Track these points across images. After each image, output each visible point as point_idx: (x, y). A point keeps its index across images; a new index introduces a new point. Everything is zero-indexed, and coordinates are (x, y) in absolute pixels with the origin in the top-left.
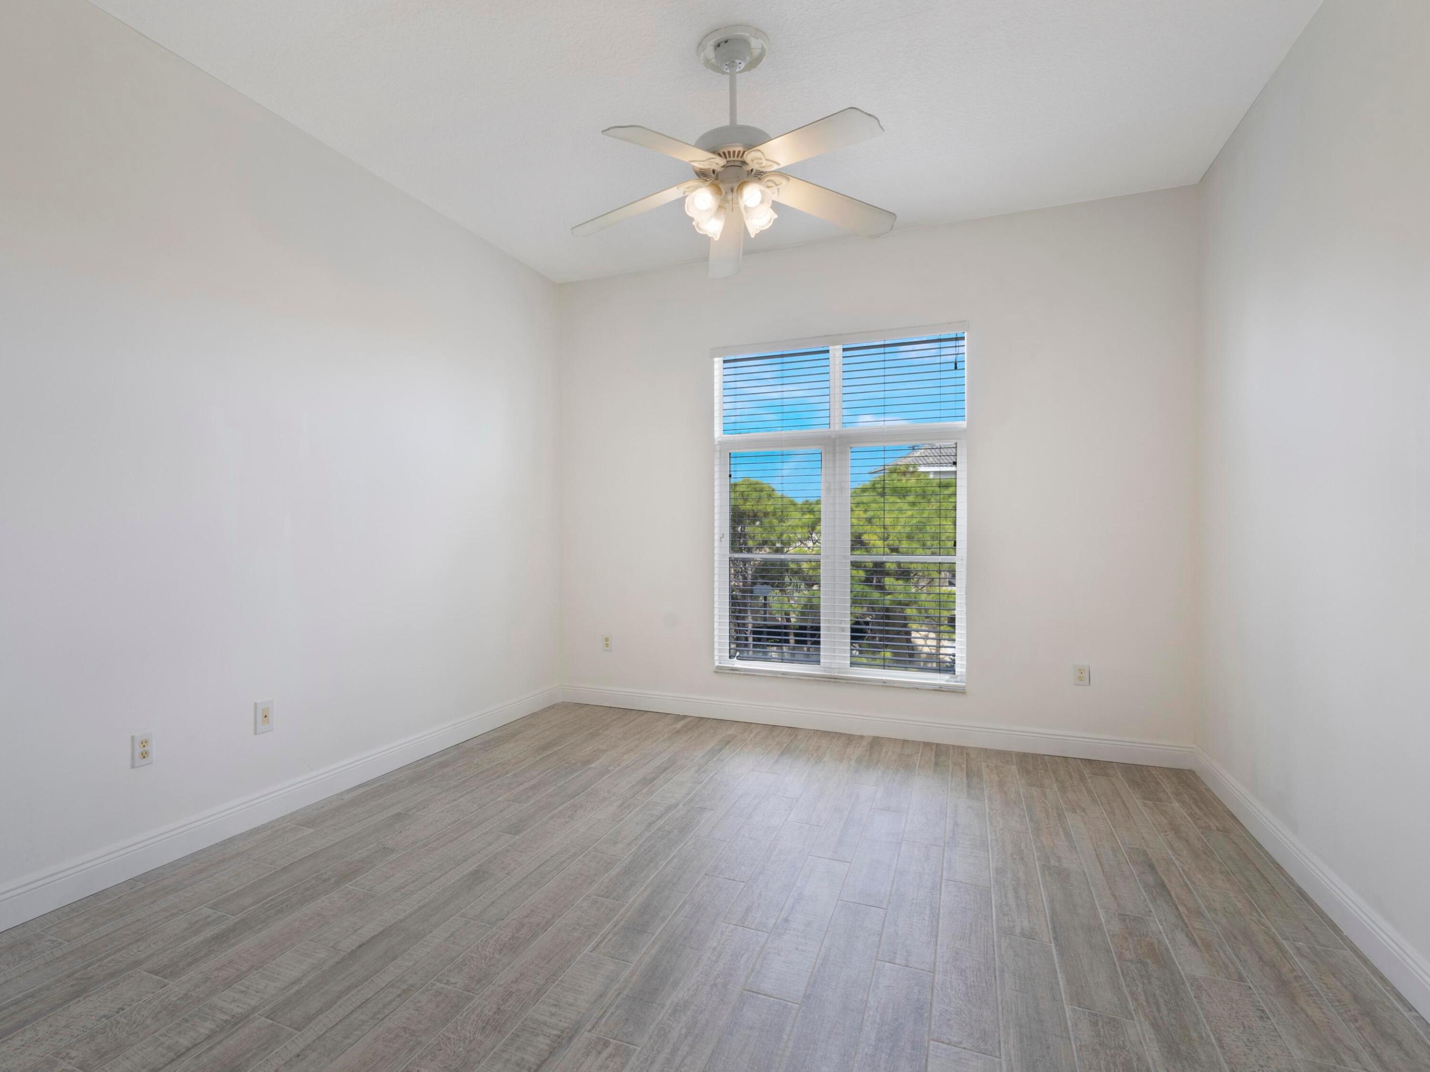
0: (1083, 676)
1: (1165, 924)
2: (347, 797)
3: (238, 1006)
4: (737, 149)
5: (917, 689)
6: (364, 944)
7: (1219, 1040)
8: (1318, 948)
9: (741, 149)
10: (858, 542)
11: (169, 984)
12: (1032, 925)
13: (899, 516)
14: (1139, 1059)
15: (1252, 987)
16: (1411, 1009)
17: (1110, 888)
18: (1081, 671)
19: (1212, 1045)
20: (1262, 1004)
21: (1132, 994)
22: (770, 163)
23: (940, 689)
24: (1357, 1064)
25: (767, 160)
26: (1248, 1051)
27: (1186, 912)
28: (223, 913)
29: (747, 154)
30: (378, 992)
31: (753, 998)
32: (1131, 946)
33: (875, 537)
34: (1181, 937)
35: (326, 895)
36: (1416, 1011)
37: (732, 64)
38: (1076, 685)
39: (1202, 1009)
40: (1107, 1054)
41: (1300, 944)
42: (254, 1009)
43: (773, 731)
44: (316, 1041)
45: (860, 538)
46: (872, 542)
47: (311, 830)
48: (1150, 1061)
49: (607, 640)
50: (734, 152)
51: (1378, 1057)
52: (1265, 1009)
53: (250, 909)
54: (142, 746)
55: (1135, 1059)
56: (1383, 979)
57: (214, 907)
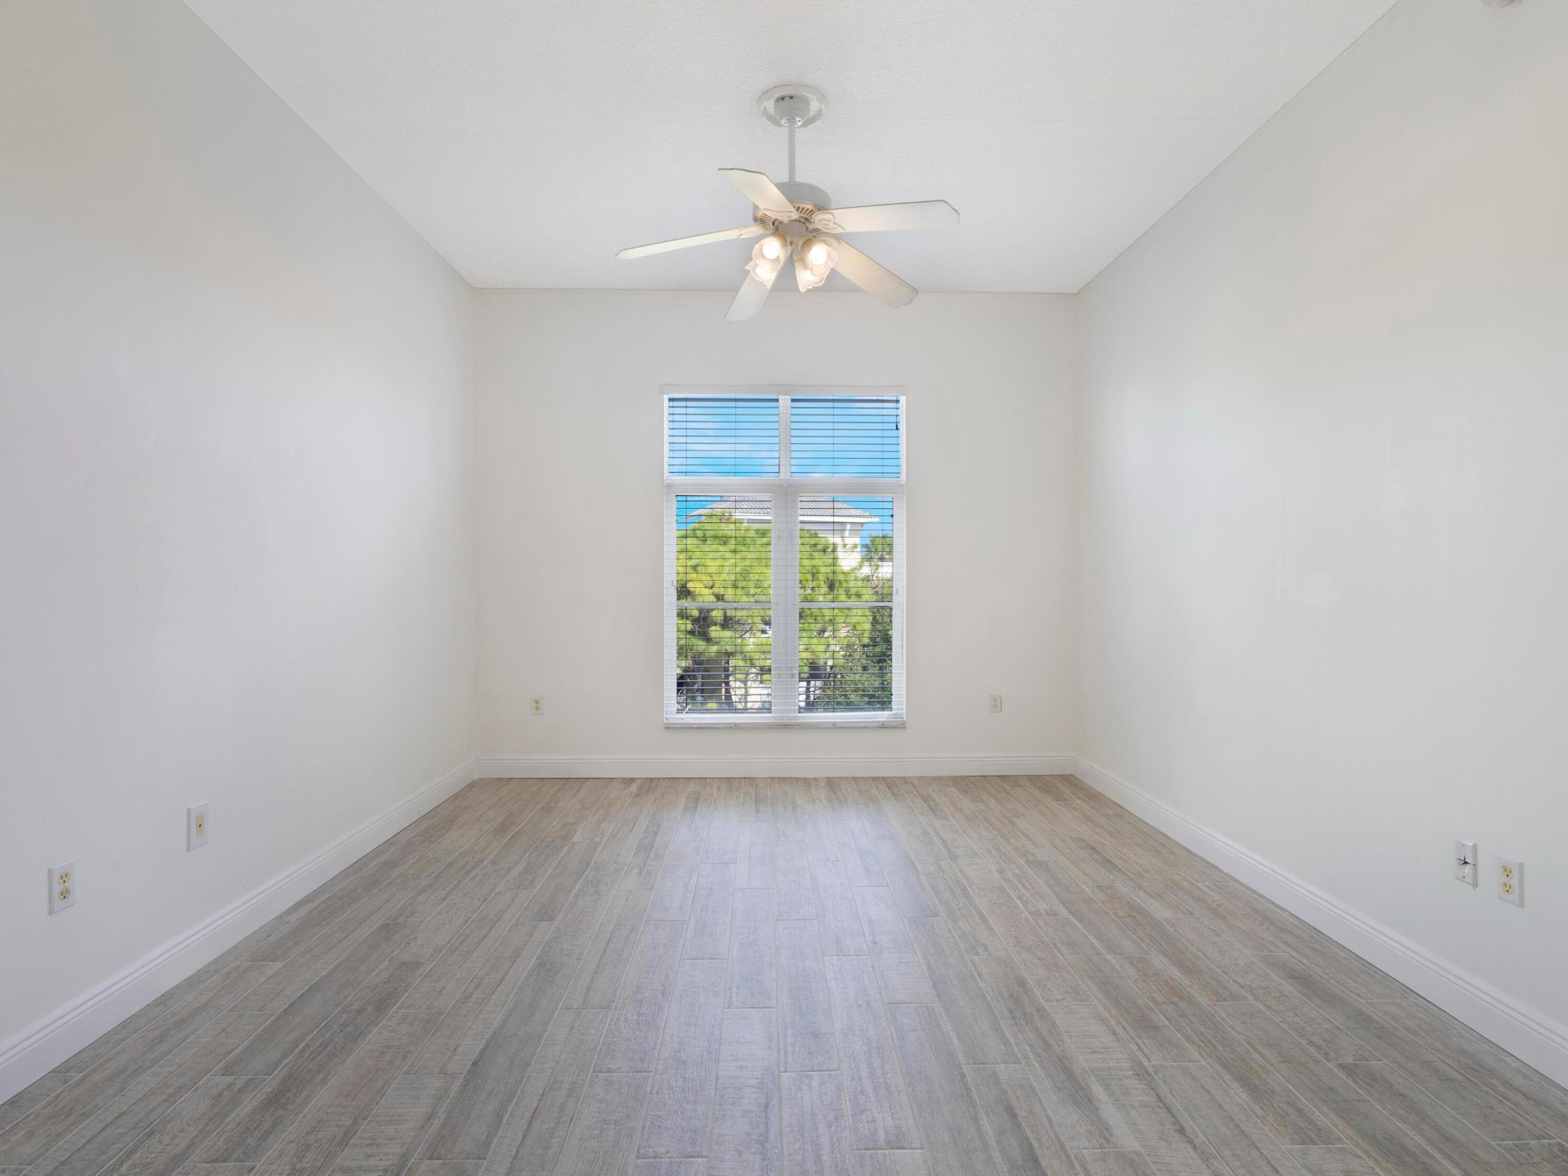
0: (997, 704)
1: (1126, 887)
2: (294, 918)
3: (381, 1160)
4: (807, 206)
5: (865, 728)
6: (478, 1061)
7: (1205, 955)
8: (1218, 883)
9: (810, 207)
10: (684, 592)
11: (256, 1166)
12: (1049, 906)
13: (724, 564)
14: (1171, 979)
15: (1200, 917)
16: (1284, 910)
17: (1079, 869)
18: (995, 700)
19: (1203, 959)
20: (1212, 927)
21: (1140, 938)
22: (836, 226)
23: (883, 726)
24: (1279, 950)
25: (835, 223)
26: (1223, 958)
27: (1134, 877)
28: (249, 1077)
29: (816, 215)
30: (540, 1099)
31: (898, 1008)
32: (1118, 907)
33: (701, 585)
34: (1141, 893)
35: (378, 1025)
36: (1288, 911)
37: (791, 120)
38: (992, 712)
39: (1183, 938)
40: (1152, 981)
41: (1207, 883)
42: (405, 1157)
43: (731, 783)
44: (514, 1161)
45: (686, 587)
46: (698, 590)
47: (279, 965)
48: (1177, 978)
49: (537, 702)
50: (803, 208)
51: (1285, 942)
52: (1215, 929)
53: (286, 1062)
54: (61, 881)
55: (1169, 980)
56: (1260, 895)
57: (227, 1071)
